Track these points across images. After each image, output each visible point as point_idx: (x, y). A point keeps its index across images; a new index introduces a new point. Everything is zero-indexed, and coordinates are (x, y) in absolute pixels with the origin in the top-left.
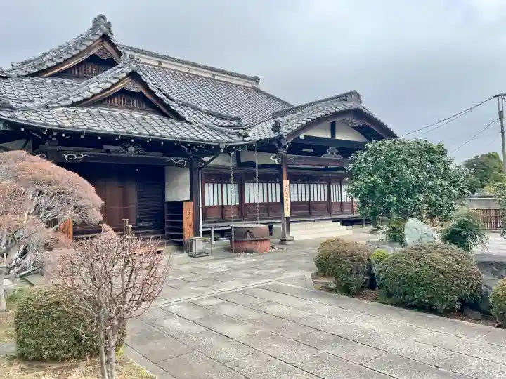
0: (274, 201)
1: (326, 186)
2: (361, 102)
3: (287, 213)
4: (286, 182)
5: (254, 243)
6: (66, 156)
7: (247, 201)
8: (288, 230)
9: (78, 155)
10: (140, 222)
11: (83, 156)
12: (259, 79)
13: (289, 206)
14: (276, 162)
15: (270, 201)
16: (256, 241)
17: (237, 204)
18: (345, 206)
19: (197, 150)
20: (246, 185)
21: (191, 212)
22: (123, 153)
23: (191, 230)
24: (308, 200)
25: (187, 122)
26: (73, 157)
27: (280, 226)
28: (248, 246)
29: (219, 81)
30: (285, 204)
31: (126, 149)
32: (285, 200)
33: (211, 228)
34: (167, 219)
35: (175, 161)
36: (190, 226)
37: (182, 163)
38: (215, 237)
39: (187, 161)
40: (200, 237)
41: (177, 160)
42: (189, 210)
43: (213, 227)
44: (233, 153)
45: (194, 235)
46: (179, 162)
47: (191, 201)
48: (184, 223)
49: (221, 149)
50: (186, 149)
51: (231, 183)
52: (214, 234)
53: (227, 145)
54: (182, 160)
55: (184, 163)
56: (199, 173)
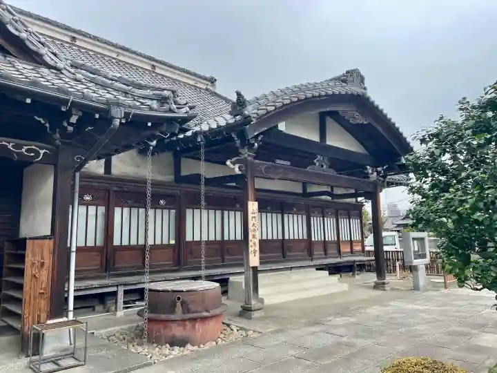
0: (232, 238)
1: (304, 217)
2: (365, 89)
3: (254, 260)
4: (253, 206)
5: (188, 324)
7: (189, 238)
8: (256, 289)
12: (215, 80)
13: (257, 248)
14: (237, 171)
15: (226, 238)
16: (194, 320)
17: (173, 242)
18: (329, 246)
19: (70, 129)
20: (189, 212)
21: (48, 261)
23: (43, 304)
24: (280, 237)
27: (241, 279)
28: (177, 331)
29: (160, 75)
30: (251, 244)
32: (250, 237)
33: (117, 286)
34: (7, 276)
35: (13, 146)
36: (43, 293)
37: (32, 154)
38: (125, 303)
39: (44, 151)
40: (67, 317)
41: (18, 146)
42: (42, 258)
43: (121, 285)
44: (154, 143)
45: (51, 316)
46: (24, 150)
47: (50, 239)
48: (26, 288)
49: (114, 118)
50: (47, 125)
51: (162, 208)
52: (124, 298)
53: (130, 113)
54: (34, 147)
55: (38, 154)
56: (74, 180)
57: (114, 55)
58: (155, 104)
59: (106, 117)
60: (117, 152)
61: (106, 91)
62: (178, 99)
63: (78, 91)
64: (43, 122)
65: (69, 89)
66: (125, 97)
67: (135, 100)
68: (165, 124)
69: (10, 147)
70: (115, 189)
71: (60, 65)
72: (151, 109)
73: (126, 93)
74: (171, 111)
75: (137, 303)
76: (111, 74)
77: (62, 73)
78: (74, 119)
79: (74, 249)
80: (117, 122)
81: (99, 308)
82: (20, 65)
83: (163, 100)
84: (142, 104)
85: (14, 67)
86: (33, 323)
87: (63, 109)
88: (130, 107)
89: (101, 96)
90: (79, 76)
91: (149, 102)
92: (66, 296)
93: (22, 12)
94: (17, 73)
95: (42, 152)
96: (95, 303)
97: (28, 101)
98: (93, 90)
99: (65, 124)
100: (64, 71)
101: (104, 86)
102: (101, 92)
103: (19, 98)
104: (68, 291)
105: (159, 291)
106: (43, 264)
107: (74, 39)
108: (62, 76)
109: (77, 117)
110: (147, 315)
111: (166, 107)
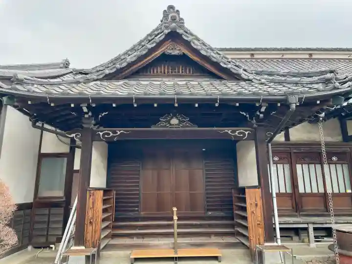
6: (101, 134)
9: (115, 132)
10: (209, 210)
11: (119, 133)
17: (349, 191)
19: (262, 115)
21: (260, 203)
22: (165, 126)
25: (245, 80)
26: (109, 134)
29: (317, 59)
31: (169, 122)
33: (308, 224)
34: (236, 210)
35: (231, 132)
36: (259, 224)
37: (242, 135)
38: (316, 237)
39: (248, 132)
40: (277, 242)
41: (233, 132)
42: (256, 201)
43: (310, 223)
44: (323, 115)
45: (266, 241)
46: (237, 133)
47: (258, 188)
48: (249, 219)
49: (291, 104)
50: (248, 116)
51: (335, 164)
52: (314, 233)
53: (302, 98)
54: (242, 131)
55: (245, 135)
56: (268, 148)
57: (280, 56)
58: (320, 86)
59: (285, 104)
60: (294, 125)
61: (282, 86)
62: (338, 76)
63: (265, 91)
64: (245, 114)
65: (259, 91)
66: (296, 86)
67: (304, 87)
68: (332, 99)
69: (229, 132)
70: (295, 151)
71: (251, 77)
72: (318, 91)
73: (296, 84)
74: (335, 88)
75: (325, 239)
76: (282, 72)
77: (253, 82)
78: (263, 110)
79: (274, 195)
80: (294, 106)
81: (296, 238)
82: (229, 84)
83: (327, 82)
84: (310, 88)
85: (227, 86)
86: (256, 244)
87: (257, 105)
88: (302, 93)
89: (280, 91)
90: (263, 81)
91: (316, 86)
92: (274, 227)
93: (222, 50)
94: (229, 89)
95: (247, 133)
96: (292, 234)
97: (237, 104)
98: (273, 88)
99: (258, 113)
100: (253, 80)
101: (280, 83)
102: (279, 87)
103: (232, 104)
104: (275, 224)
105: (345, 232)
106: (256, 205)
107: (252, 55)
108: (253, 84)
109: (265, 108)
110: (337, 250)
111: (331, 86)
